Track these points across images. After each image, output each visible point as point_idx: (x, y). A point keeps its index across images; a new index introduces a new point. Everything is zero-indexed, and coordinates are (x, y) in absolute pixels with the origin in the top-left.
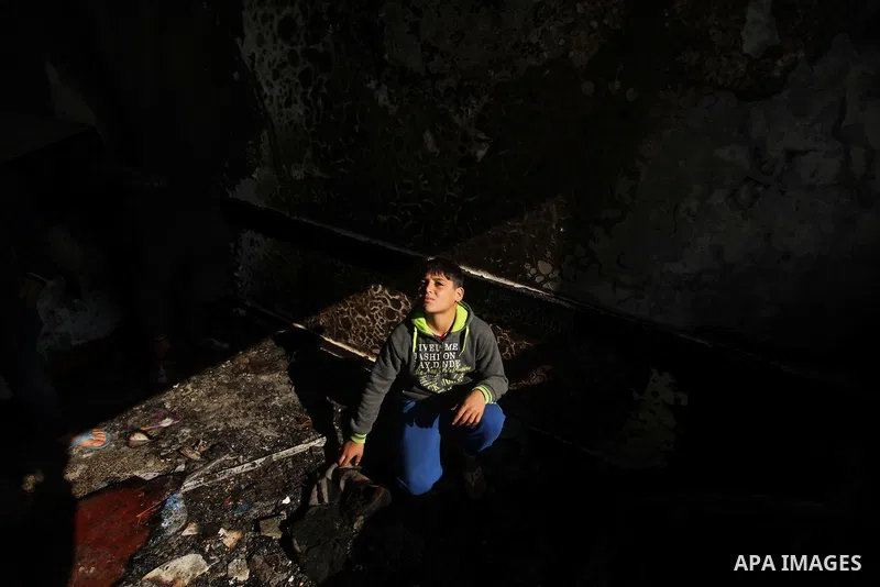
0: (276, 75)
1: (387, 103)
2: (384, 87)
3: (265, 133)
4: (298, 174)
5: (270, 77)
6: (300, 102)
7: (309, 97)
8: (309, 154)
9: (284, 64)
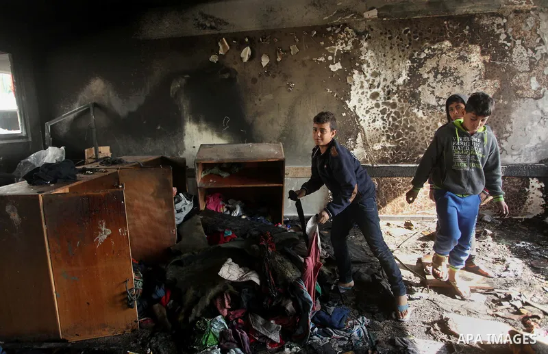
0: (367, 112)
1: (422, 116)
2: (421, 111)
3: (359, 134)
4: (377, 147)
5: (364, 114)
6: (380, 120)
7: (385, 118)
8: (384, 138)
9: (373, 108)
